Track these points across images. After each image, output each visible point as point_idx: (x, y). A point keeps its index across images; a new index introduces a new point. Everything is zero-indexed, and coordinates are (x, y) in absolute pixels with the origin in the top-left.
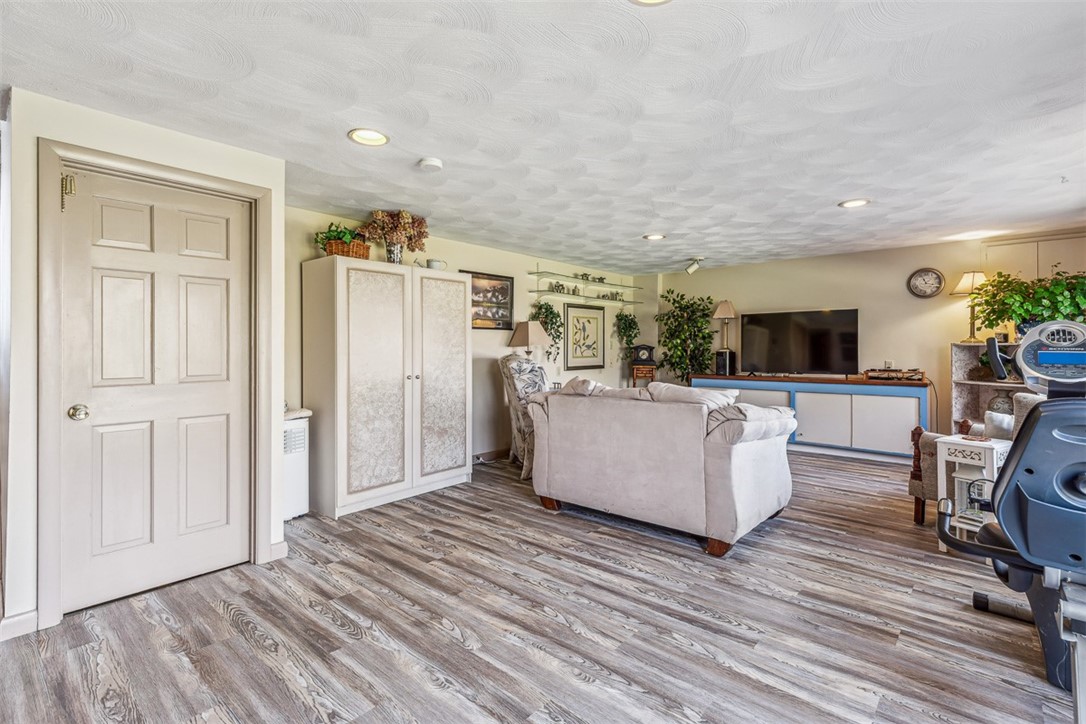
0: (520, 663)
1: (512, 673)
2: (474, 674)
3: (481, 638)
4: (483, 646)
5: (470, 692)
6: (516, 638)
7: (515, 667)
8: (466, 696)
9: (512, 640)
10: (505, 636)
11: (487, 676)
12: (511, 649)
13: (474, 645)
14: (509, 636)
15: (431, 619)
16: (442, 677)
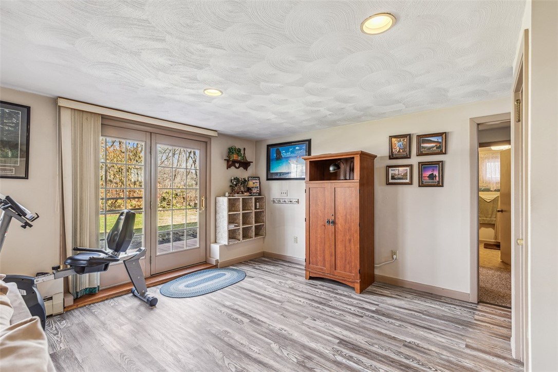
0: (251, 338)
1: (256, 334)
2: (271, 333)
3: (272, 350)
4: (269, 345)
5: (271, 327)
6: (254, 349)
7: (253, 336)
8: (272, 326)
9: (255, 349)
10: (259, 350)
11: (266, 333)
12: (256, 344)
13: (275, 346)
14: (257, 351)
15: (303, 362)
16: (283, 332)
